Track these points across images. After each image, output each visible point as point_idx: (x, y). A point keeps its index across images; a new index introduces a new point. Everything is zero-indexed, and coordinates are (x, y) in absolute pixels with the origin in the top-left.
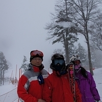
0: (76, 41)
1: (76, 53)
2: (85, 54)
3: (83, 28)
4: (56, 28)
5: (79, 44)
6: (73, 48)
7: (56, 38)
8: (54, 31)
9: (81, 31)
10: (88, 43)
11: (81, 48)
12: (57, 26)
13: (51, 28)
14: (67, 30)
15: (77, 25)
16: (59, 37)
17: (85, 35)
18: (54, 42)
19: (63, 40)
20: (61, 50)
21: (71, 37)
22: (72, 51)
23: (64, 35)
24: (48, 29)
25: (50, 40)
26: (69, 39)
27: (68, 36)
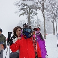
0: (36, 15)
1: (35, 23)
2: (41, 24)
3: (41, 6)
4: (22, 5)
5: (37, 17)
6: (33, 20)
7: (22, 12)
8: (21, 7)
9: (39, 8)
10: (44, 17)
11: (38, 20)
12: (23, 4)
13: (19, 5)
14: (30, 7)
15: (37, 4)
16: (24, 12)
17: (42, 11)
18: (21, 15)
19: (27, 14)
20: (24, 21)
21: (32, 12)
22: (33, 22)
23: (28, 10)
24: (17, 5)
25: (18, 13)
26: (31, 13)
27: (30, 11)
